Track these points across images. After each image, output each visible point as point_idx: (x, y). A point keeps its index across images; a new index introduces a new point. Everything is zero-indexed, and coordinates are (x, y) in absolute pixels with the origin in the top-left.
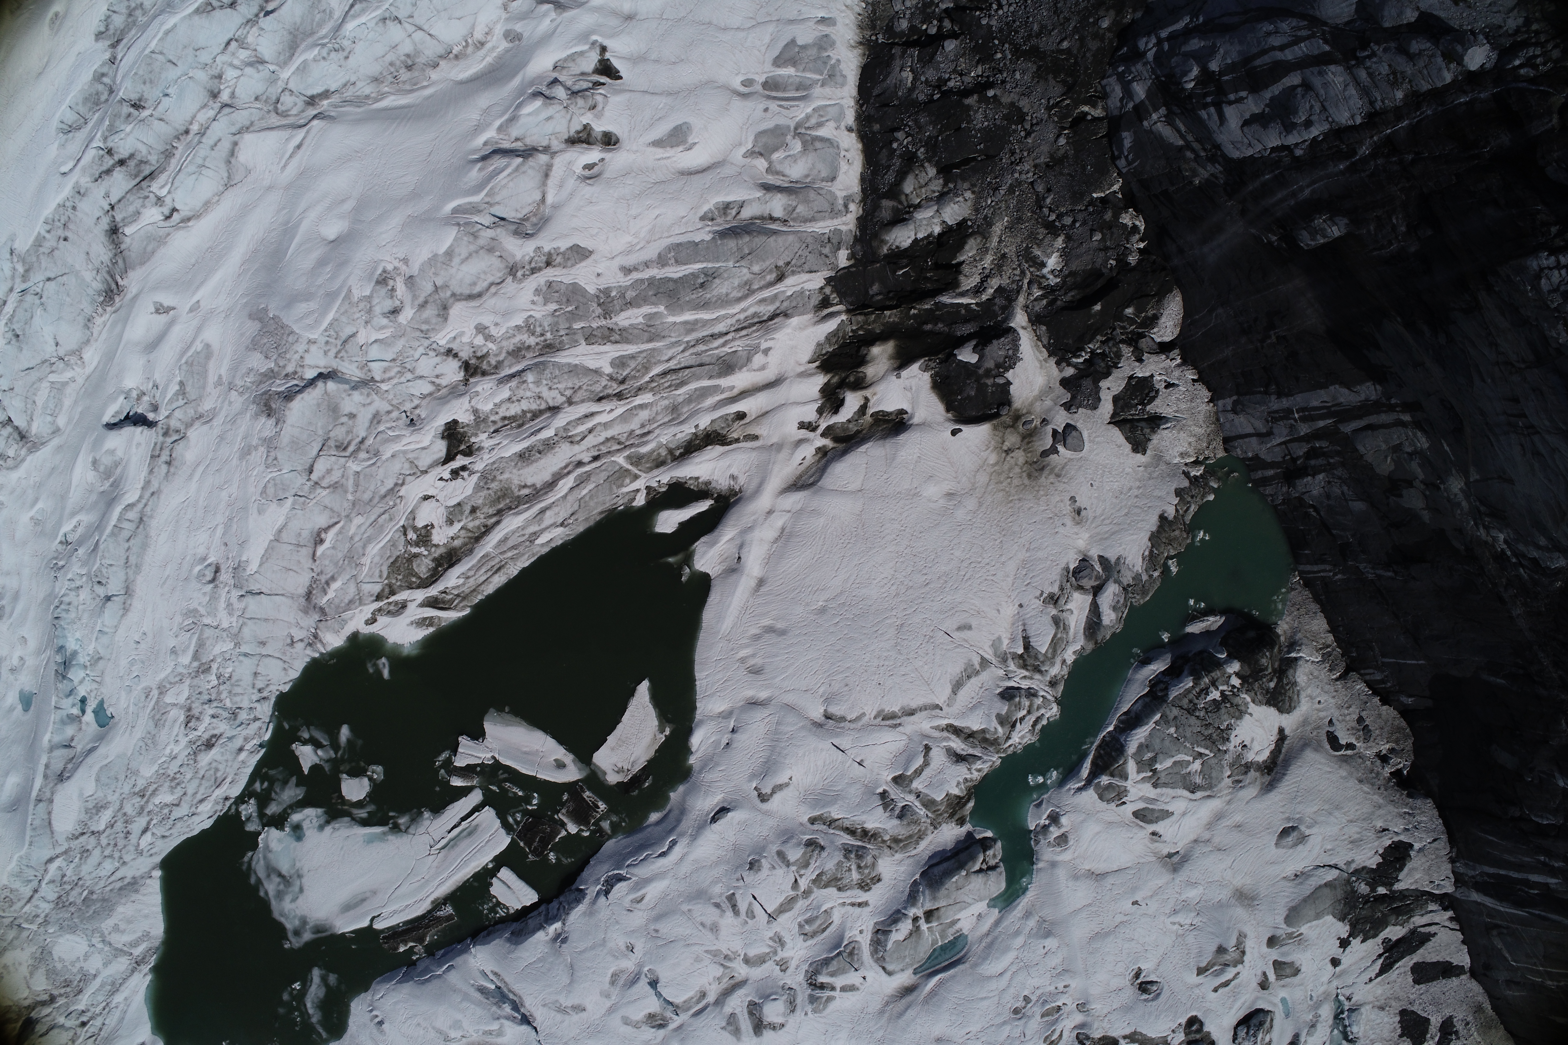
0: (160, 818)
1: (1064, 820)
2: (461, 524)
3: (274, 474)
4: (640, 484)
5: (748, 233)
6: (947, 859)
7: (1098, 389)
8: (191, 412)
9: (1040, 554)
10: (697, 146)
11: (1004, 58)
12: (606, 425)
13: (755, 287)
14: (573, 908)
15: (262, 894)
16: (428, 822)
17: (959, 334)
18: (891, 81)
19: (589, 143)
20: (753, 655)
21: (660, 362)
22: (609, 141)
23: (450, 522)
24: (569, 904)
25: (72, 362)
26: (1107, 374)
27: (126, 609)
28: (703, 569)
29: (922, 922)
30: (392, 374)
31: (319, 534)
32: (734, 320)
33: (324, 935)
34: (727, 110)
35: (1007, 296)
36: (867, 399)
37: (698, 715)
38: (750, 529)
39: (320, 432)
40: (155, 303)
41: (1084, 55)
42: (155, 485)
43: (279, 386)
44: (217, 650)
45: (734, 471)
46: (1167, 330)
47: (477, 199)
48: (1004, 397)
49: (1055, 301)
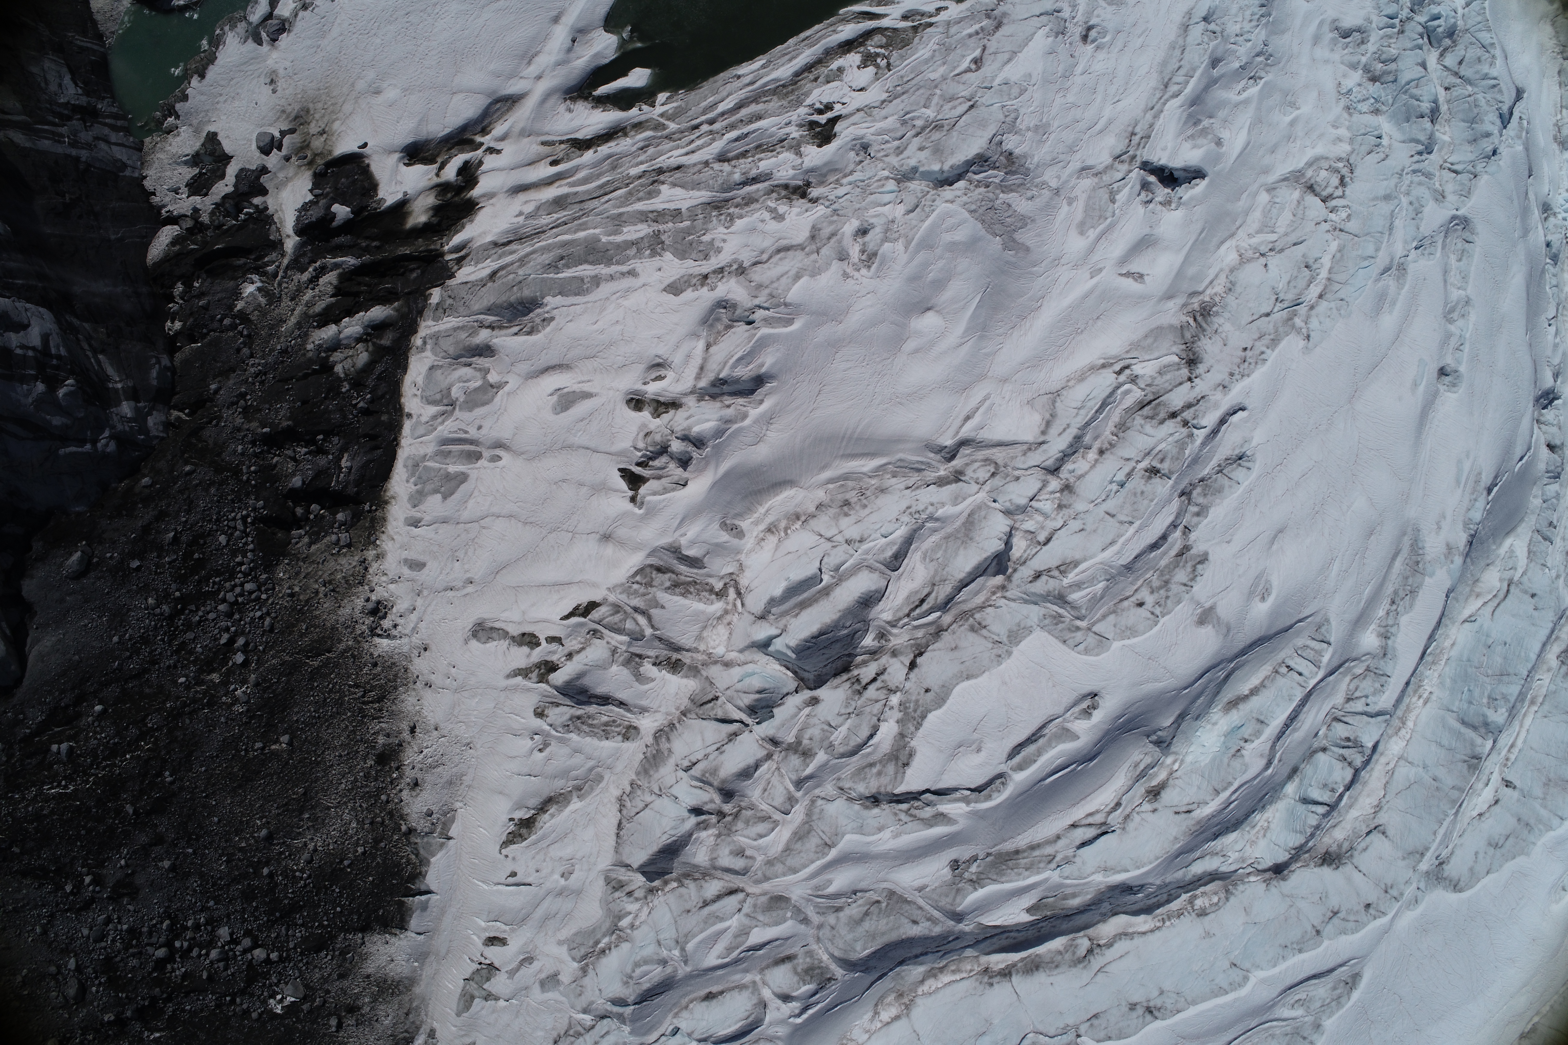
2: (829, 70)
3: (1009, 103)
4: (659, 109)
7: (235, 186)
8: (1106, 178)
9: (309, 42)
10: (549, 392)
11: (249, 468)
12: (677, 148)
13: (518, 263)
17: (349, 235)
18: (361, 460)
19: (658, 402)
21: (617, 198)
22: (636, 402)
23: (840, 70)
25: (1250, 252)
26: (226, 197)
27: (1189, 14)
28: (610, 35)
30: (876, 184)
31: (978, 68)
32: (543, 237)
34: (516, 428)
35: (297, 264)
36: (437, 175)
38: (558, 64)
39: (955, 134)
40: (1143, 282)
41: (173, 457)
42: (1149, 116)
43: (996, 176)
45: (568, 116)
46: (166, 235)
47: (765, 331)
48: (319, 179)
49: (255, 260)
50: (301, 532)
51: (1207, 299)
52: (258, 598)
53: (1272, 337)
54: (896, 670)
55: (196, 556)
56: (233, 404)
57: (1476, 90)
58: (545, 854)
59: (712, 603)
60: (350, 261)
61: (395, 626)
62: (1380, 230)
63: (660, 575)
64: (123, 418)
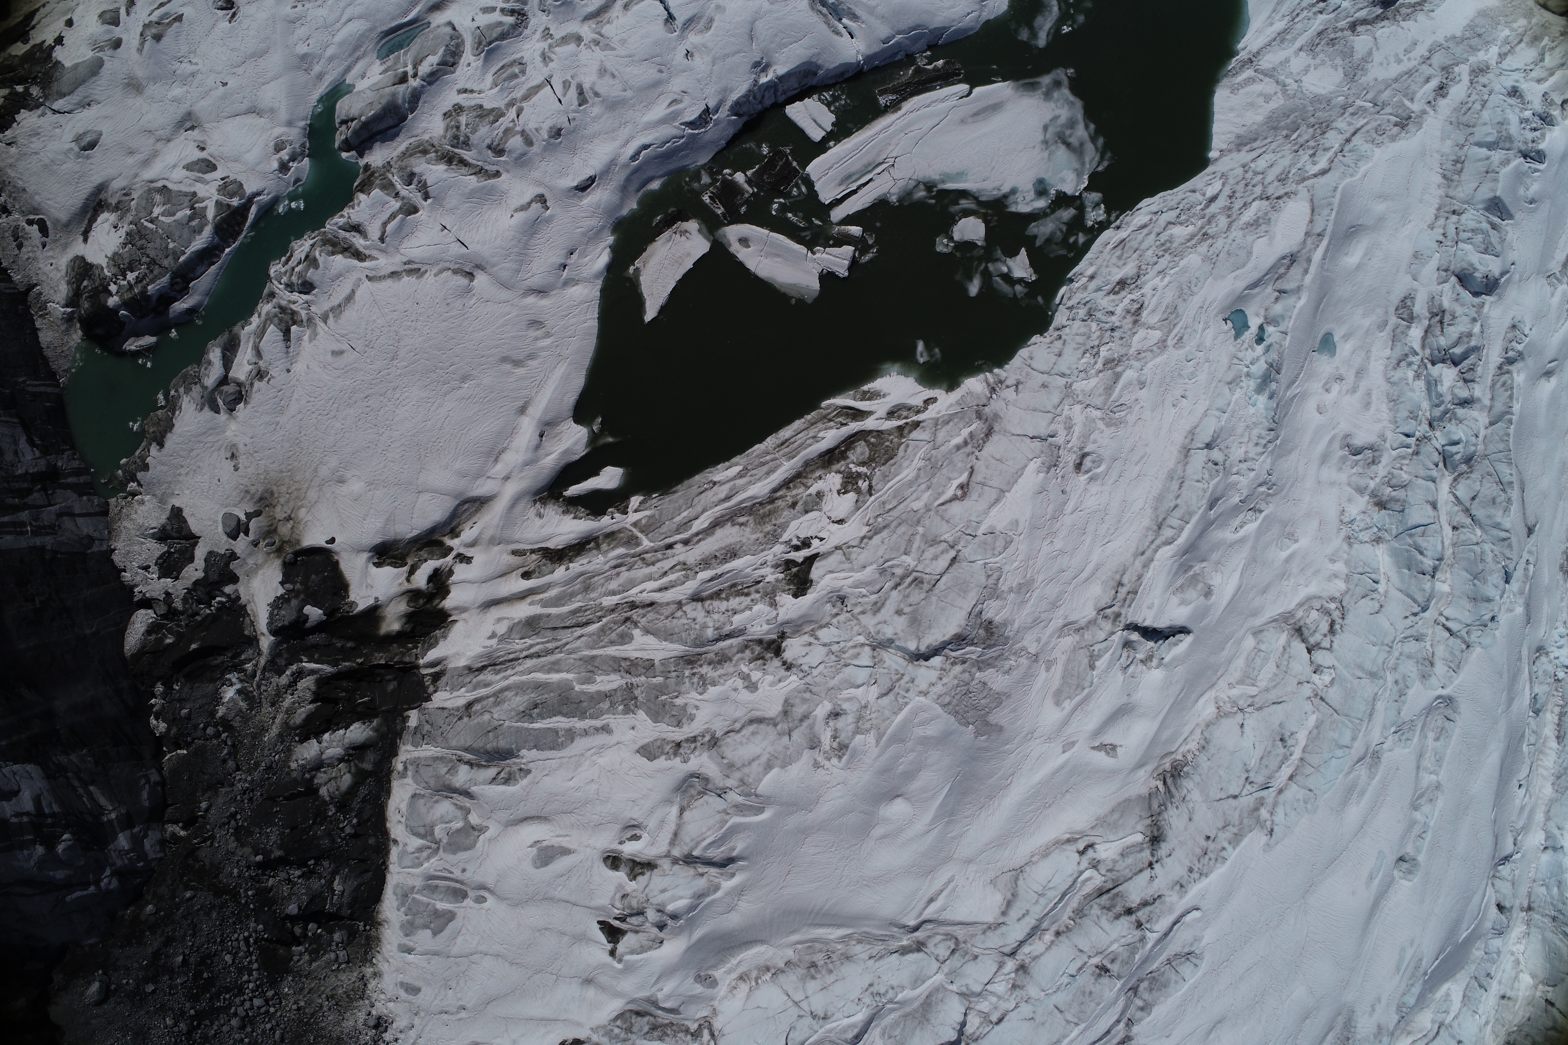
0: (1193, 211)
1: (275, 165)
2: (808, 492)
3: (992, 560)
4: (633, 517)
5: (487, 752)
6: (380, 132)
7: (205, 571)
8: (1088, 635)
9: (267, 418)
10: (529, 844)
11: (246, 891)
12: (650, 578)
13: (492, 699)
14: (742, 96)
15: (1092, 127)
16: (892, 191)
17: (323, 635)
18: (353, 884)
19: (634, 861)
20: (537, 339)
21: (590, 635)
22: (613, 861)
23: (820, 495)
24: (748, 101)
25: (1229, 705)
26: (196, 583)
27: (1192, 434)
28: (580, 427)
29: (411, 73)
30: (851, 652)
31: (964, 495)
32: (516, 669)
33: (1027, 81)
34: (499, 876)
35: (274, 666)
36: (408, 580)
37: (599, 283)
38: (527, 464)
39: (934, 599)
40: (1115, 755)
41: (173, 882)
42: (1138, 564)
43: (973, 652)
44: (1093, 382)
45: (538, 522)
46: (142, 620)
47: (736, 818)
48: (288, 571)
49: (233, 657)
50: (301, 948)
51: (1179, 757)
52: (267, 1012)
53: (1235, 830)
55: (205, 975)
56: (224, 824)
57: (1485, 537)
60: (327, 669)
61: (396, 1040)
62: (1360, 716)
63: (639, 1019)
64: (121, 853)
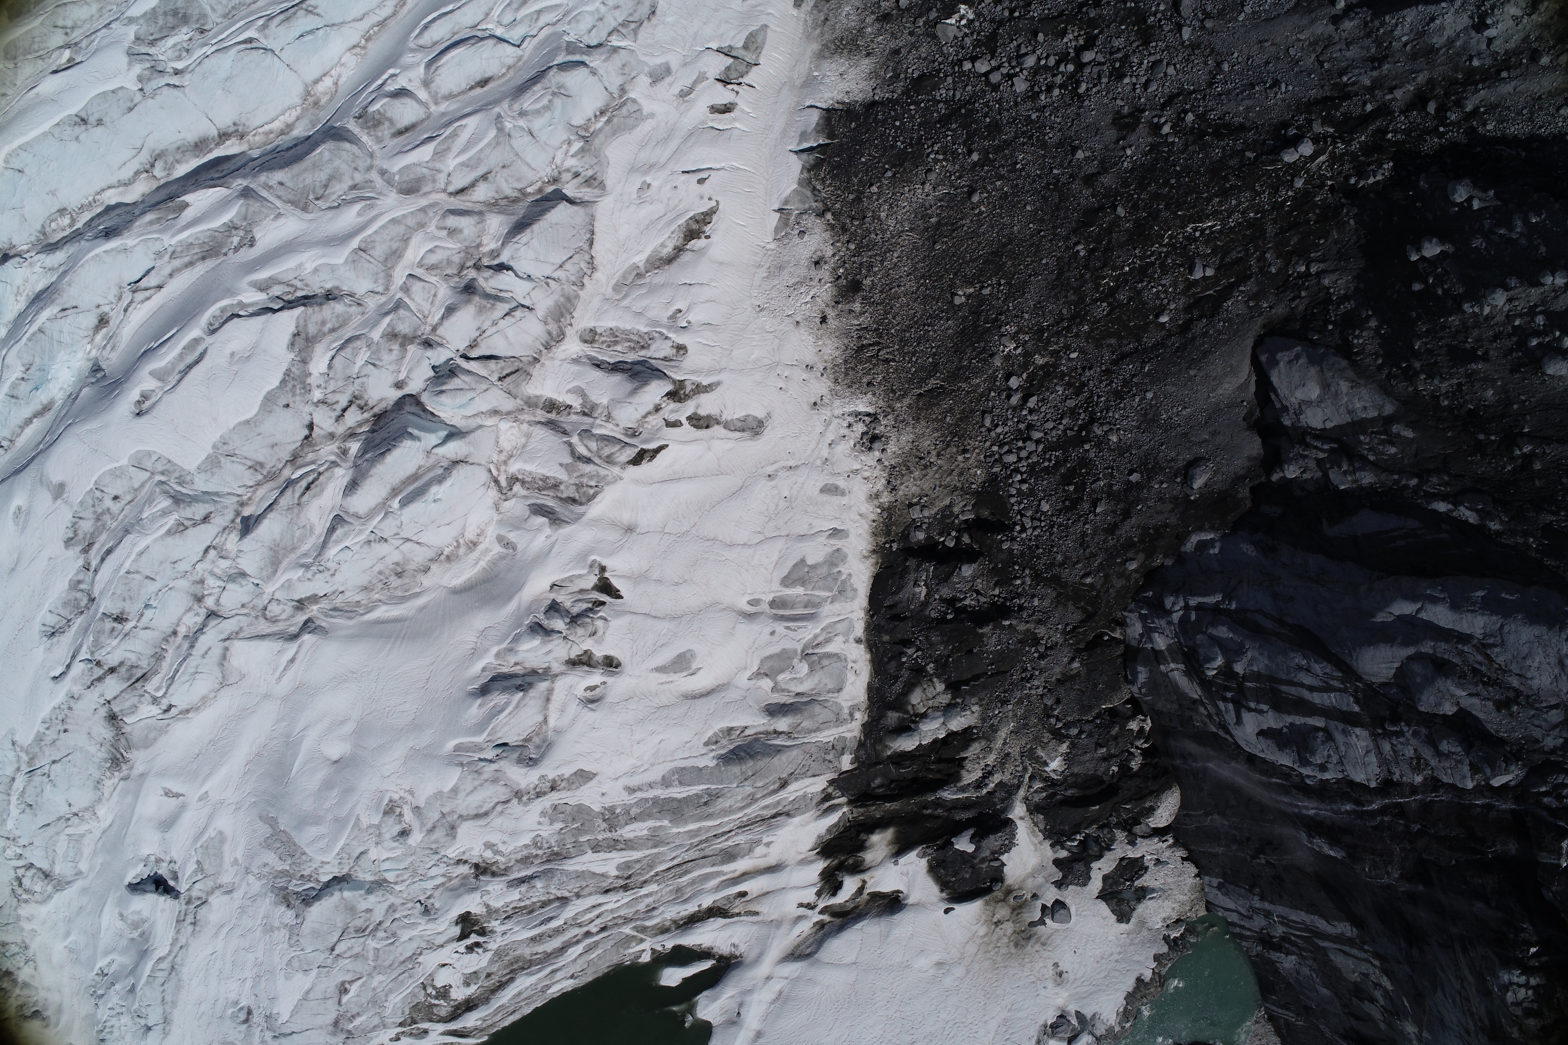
2: (478, 985)
3: (299, 954)
4: (646, 945)
7: (1089, 869)
8: (210, 883)
9: (1021, 1014)
10: (701, 672)
11: (1023, 583)
12: (612, 911)
13: (758, 798)
17: (956, 821)
18: (903, 595)
19: (589, 665)
21: (664, 861)
22: (611, 664)
25: (87, 818)
26: (1100, 857)
28: (705, 1018)
31: (343, 983)
32: (737, 823)
34: (732, 635)
35: (1008, 791)
36: (864, 882)
38: (750, 992)
39: (339, 925)
40: (164, 789)
41: (1107, 591)
42: (183, 941)
43: (295, 886)
45: (735, 940)
46: (1163, 818)
47: (480, 739)
48: (998, 876)
49: (1055, 794)
50: (963, 518)
51: (116, 774)
52: (1001, 446)
53: (44, 743)
54: (325, 421)
55: (1071, 489)
58: (668, 205)
59: (519, 470)
60: (948, 795)
61: (850, 426)
63: (571, 496)
